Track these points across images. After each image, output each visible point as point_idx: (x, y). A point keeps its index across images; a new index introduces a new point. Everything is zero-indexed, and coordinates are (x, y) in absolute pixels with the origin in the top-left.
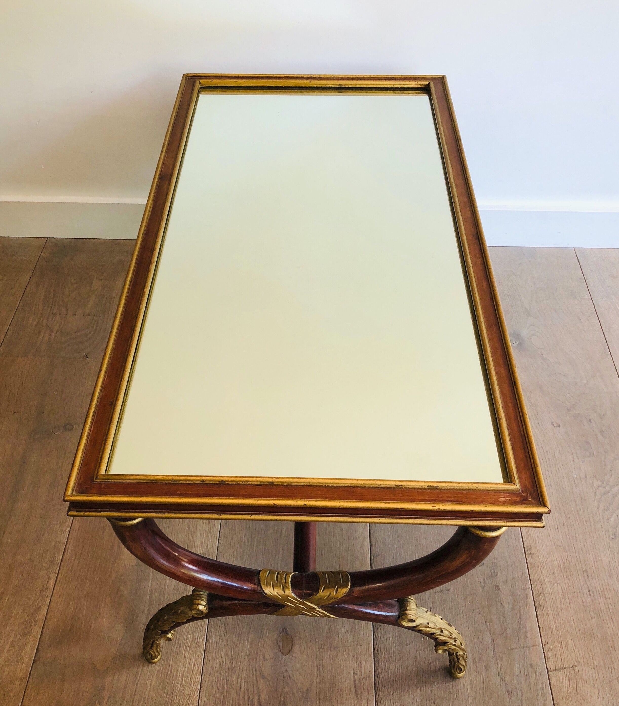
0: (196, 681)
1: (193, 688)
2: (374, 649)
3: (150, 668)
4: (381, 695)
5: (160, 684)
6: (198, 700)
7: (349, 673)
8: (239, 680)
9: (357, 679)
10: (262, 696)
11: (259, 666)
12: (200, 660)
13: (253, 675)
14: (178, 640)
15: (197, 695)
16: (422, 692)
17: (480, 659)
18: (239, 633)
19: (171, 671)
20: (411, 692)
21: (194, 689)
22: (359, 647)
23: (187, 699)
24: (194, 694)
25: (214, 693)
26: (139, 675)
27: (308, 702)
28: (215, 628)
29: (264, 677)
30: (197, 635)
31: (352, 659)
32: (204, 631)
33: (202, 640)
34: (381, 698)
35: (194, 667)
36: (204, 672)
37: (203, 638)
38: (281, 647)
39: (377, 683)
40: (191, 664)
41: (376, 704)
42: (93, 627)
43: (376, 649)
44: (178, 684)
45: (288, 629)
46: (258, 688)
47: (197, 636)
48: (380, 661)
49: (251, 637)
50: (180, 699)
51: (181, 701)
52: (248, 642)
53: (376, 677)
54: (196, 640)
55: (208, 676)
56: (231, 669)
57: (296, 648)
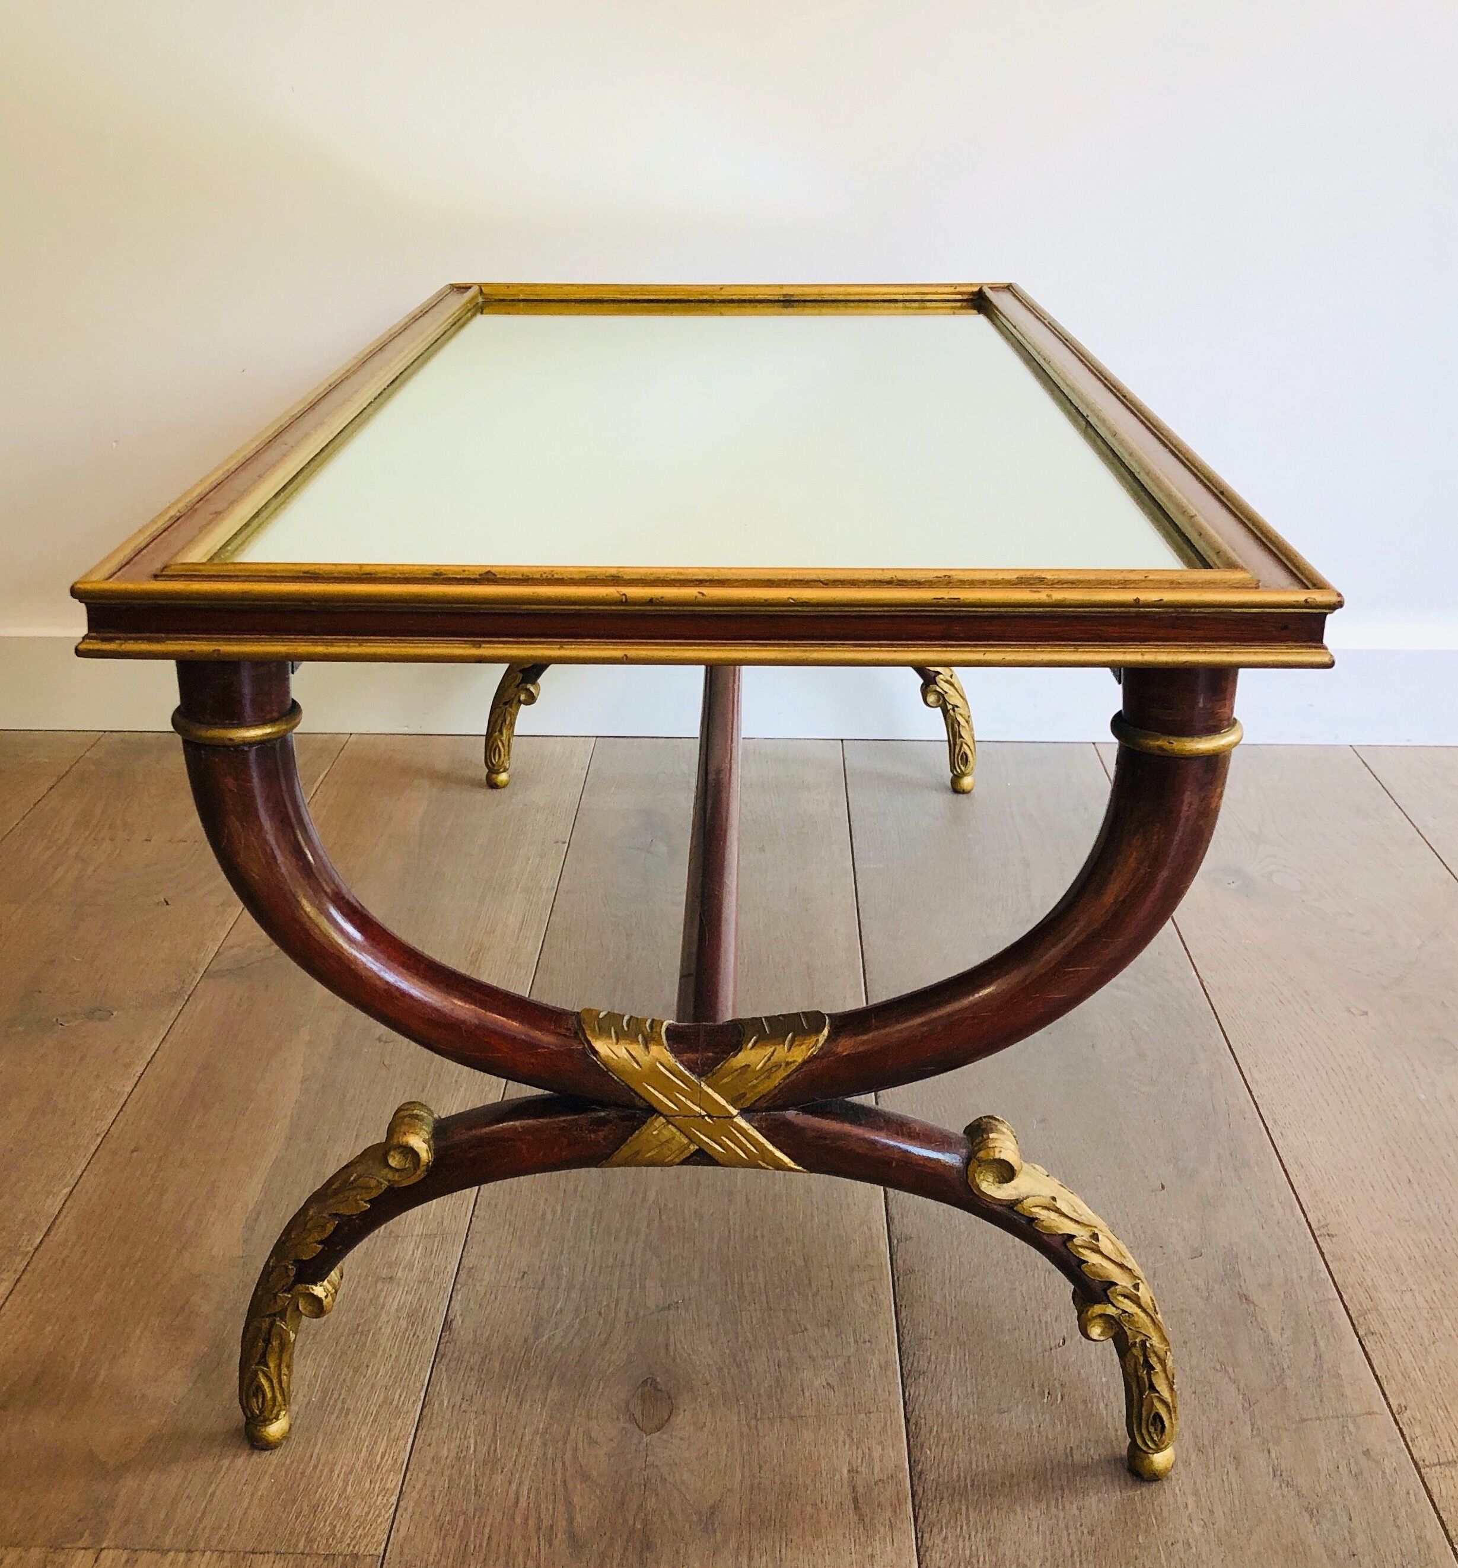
0: (388, 1485)
1: (376, 1501)
2: (907, 1421)
3: (255, 1458)
4: (933, 1516)
5: (279, 1493)
6: (388, 1528)
7: (835, 1470)
8: (514, 1487)
9: (860, 1482)
10: (578, 1518)
11: (575, 1457)
12: (401, 1443)
13: (555, 1474)
14: (343, 1402)
15: (387, 1516)
16: (1054, 1510)
17: (1214, 1441)
18: (519, 1388)
19: (315, 1467)
20: (1019, 1510)
21: (378, 1503)
22: (862, 1416)
23: (358, 1524)
24: (379, 1516)
25: (438, 1511)
26: (222, 1474)
27: (715, 1531)
28: (449, 1378)
29: (586, 1477)
30: (399, 1392)
31: (844, 1443)
32: (418, 1384)
33: (411, 1402)
34: (932, 1525)
35: (382, 1458)
36: (411, 1467)
37: (414, 1398)
38: (639, 1417)
39: (920, 1492)
40: (375, 1451)
41: (919, 1535)
42: (101, 1378)
43: (913, 1421)
44: (333, 1492)
45: (658, 1380)
46: (569, 1503)
47: (397, 1396)
48: (926, 1445)
49: (553, 1394)
50: (335, 1526)
51: (337, 1529)
52: (543, 1405)
53: (915, 1479)
54: (395, 1403)
55: (422, 1476)
56: (491, 1463)
57: (682, 1419)
